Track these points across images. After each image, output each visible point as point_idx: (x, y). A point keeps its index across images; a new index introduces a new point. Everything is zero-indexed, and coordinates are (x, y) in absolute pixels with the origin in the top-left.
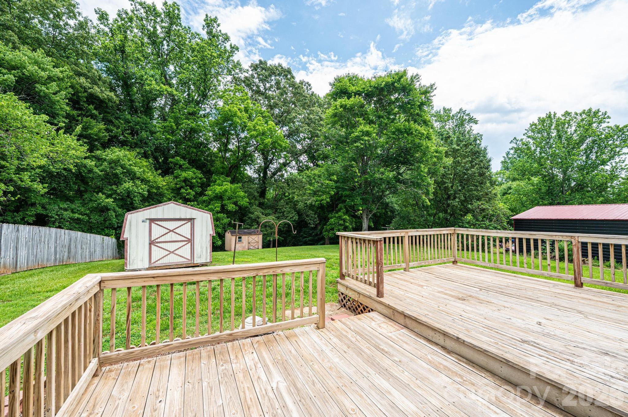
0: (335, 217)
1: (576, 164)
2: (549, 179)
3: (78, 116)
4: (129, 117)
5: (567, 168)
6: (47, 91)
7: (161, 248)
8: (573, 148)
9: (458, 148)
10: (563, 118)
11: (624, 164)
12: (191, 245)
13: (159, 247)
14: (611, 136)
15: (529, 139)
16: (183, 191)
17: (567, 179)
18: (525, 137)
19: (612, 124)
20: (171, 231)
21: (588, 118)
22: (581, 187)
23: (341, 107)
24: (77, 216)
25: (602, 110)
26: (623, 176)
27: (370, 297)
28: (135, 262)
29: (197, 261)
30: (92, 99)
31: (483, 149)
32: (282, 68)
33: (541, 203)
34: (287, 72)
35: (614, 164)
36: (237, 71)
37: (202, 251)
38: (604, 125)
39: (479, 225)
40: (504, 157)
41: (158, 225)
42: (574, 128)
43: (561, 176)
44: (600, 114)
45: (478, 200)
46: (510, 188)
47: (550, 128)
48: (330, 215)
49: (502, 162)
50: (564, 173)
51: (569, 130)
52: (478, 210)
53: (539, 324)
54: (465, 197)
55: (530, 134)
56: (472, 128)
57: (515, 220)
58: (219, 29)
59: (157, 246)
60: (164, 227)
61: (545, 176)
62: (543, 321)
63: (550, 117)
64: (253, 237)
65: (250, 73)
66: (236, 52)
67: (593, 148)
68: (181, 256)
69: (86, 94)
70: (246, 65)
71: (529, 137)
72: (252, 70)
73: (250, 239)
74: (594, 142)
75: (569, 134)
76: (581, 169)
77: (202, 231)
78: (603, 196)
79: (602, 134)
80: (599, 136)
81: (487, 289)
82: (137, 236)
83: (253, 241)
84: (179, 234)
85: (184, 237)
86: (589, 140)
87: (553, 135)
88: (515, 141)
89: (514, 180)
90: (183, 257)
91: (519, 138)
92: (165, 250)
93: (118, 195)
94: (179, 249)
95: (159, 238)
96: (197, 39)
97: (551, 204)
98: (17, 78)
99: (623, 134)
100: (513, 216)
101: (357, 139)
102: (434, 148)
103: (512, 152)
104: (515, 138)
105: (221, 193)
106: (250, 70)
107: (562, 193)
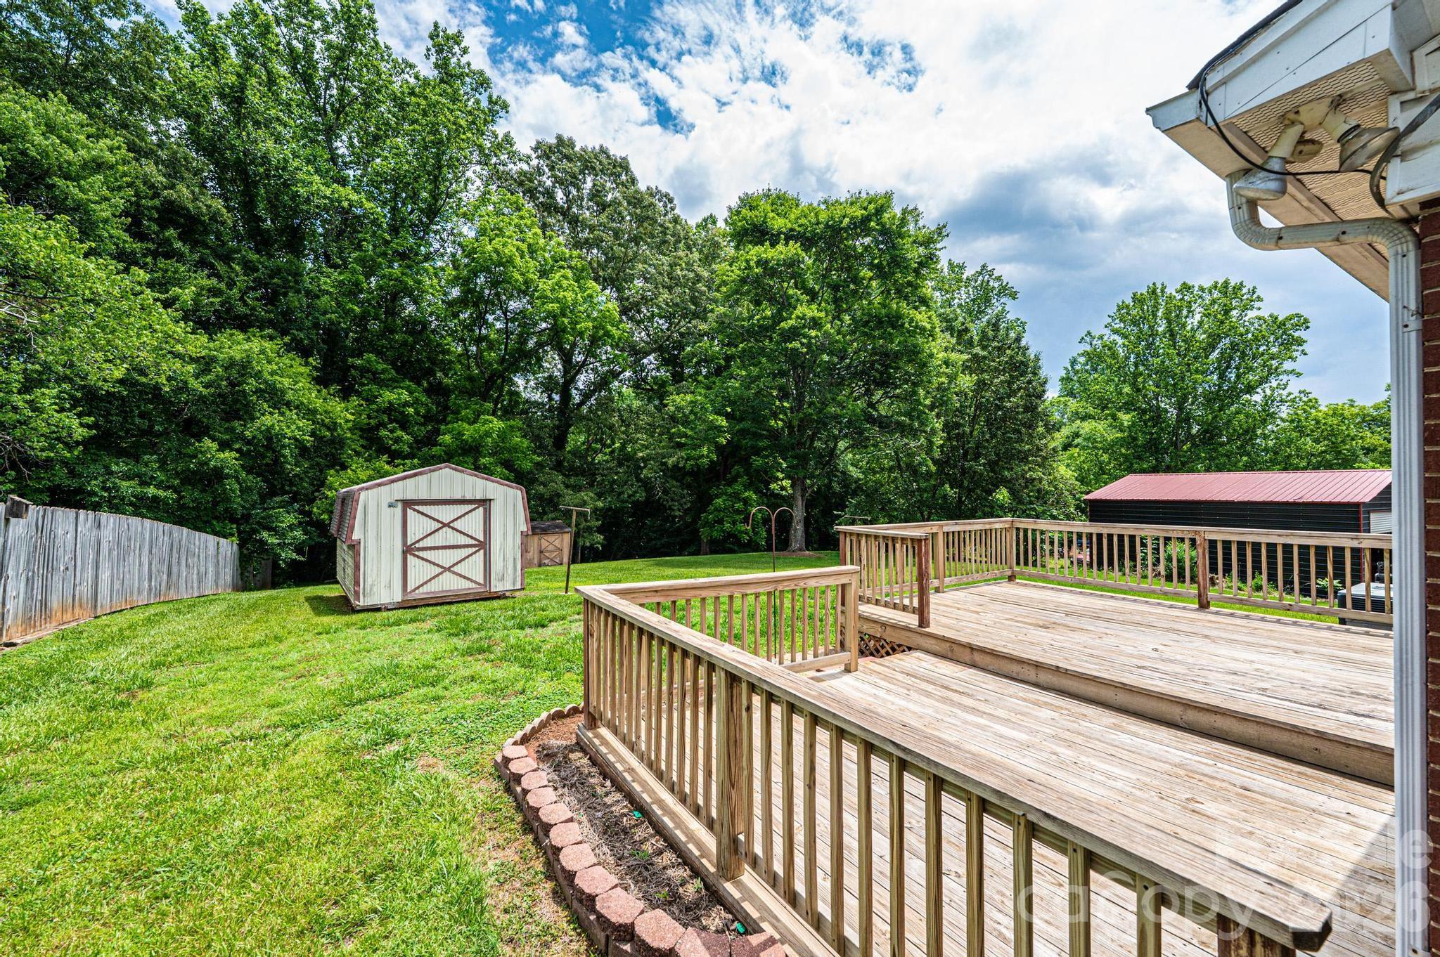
0: (726, 494)
1: (1200, 390)
2: (1151, 419)
3: (145, 256)
4: (254, 257)
5: (1185, 398)
6: (81, 195)
7: (427, 560)
8: (1196, 358)
9: (985, 353)
10: (1179, 297)
11: (1285, 393)
12: (485, 554)
13: (423, 559)
14: (1264, 337)
15: (1116, 337)
16: (383, 433)
17: (1185, 419)
18: (1107, 331)
19: (1265, 313)
20: (445, 525)
21: (1224, 300)
22: (1210, 434)
23: (758, 263)
24: (151, 491)
25: (1248, 285)
26: (1284, 415)
27: (907, 629)
28: (375, 589)
29: (497, 587)
30: (171, 213)
31: (1032, 357)
32: (608, 157)
33: (1136, 466)
34: (621, 166)
35: (1268, 392)
36: (504, 157)
37: (505, 567)
38: (1251, 314)
39: (1024, 511)
40: (1065, 368)
41: (419, 512)
42: (1198, 317)
43: (1173, 412)
44: (1245, 290)
45: (1021, 461)
46: (1077, 435)
47: (1154, 315)
48: (714, 491)
49: (1062, 380)
50: (1180, 407)
51: (1189, 321)
52: (1022, 481)
53: (1156, 650)
54: (997, 455)
55: (1118, 325)
56: (1007, 308)
57: (1090, 501)
58: (464, 60)
59: (418, 557)
60: (431, 518)
61: (1144, 412)
62: (1160, 648)
63: (1154, 292)
64: (551, 538)
65: (535, 162)
66: (502, 113)
67: (1231, 358)
68: (464, 577)
69: (157, 202)
70: (524, 145)
71: (1116, 332)
72: (538, 157)
73: (544, 543)
74: (1234, 346)
75: (1189, 328)
76: (1210, 399)
77: (505, 525)
78: (1248, 455)
79: (1248, 331)
80: (1241, 335)
81: (1076, 614)
82: (378, 537)
83: (551, 548)
84: (461, 532)
85: (472, 537)
86: (1225, 343)
87: (1160, 329)
88: (1088, 339)
89: (1085, 418)
90: (468, 579)
91: (1096, 333)
92: (434, 564)
93: (249, 442)
94: (460, 562)
95: (422, 539)
96: (407, 76)
97: (1155, 470)
98: (9, 163)
99: (1284, 333)
100: (1087, 493)
101: (794, 333)
102: (941, 355)
103: (1082, 360)
104: (1089, 333)
105: (474, 439)
106: (534, 156)
107: (1176, 448)
